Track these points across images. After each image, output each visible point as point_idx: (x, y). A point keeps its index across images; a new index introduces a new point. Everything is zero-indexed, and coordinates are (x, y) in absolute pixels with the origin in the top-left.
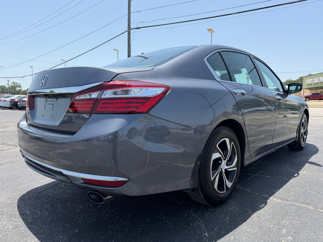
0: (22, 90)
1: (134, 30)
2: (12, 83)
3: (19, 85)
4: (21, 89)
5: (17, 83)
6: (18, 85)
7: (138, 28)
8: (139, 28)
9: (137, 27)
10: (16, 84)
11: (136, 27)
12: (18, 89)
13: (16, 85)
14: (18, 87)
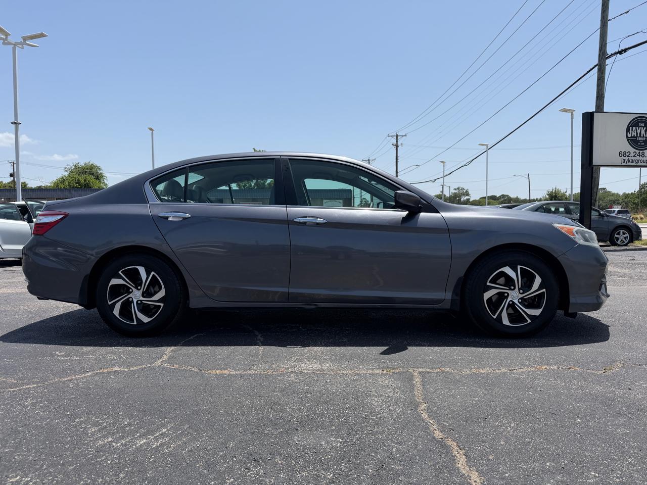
0: (471, 200)
1: (613, 58)
2: (455, 189)
3: (467, 191)
4: (469, 199)
5: (463, 189)
6: (464, 191)
7: (622, 50)
8: (625, 50)
9: (620, 50)
10: (461, 189)
11: (617, 51)
12: (464, 198)
13: (461, 191)
14: (464, 195)
